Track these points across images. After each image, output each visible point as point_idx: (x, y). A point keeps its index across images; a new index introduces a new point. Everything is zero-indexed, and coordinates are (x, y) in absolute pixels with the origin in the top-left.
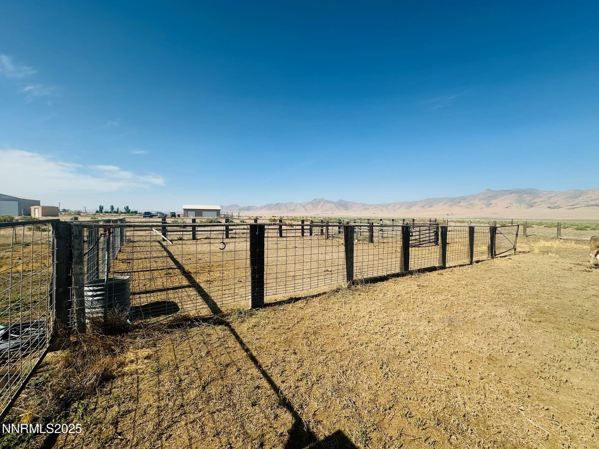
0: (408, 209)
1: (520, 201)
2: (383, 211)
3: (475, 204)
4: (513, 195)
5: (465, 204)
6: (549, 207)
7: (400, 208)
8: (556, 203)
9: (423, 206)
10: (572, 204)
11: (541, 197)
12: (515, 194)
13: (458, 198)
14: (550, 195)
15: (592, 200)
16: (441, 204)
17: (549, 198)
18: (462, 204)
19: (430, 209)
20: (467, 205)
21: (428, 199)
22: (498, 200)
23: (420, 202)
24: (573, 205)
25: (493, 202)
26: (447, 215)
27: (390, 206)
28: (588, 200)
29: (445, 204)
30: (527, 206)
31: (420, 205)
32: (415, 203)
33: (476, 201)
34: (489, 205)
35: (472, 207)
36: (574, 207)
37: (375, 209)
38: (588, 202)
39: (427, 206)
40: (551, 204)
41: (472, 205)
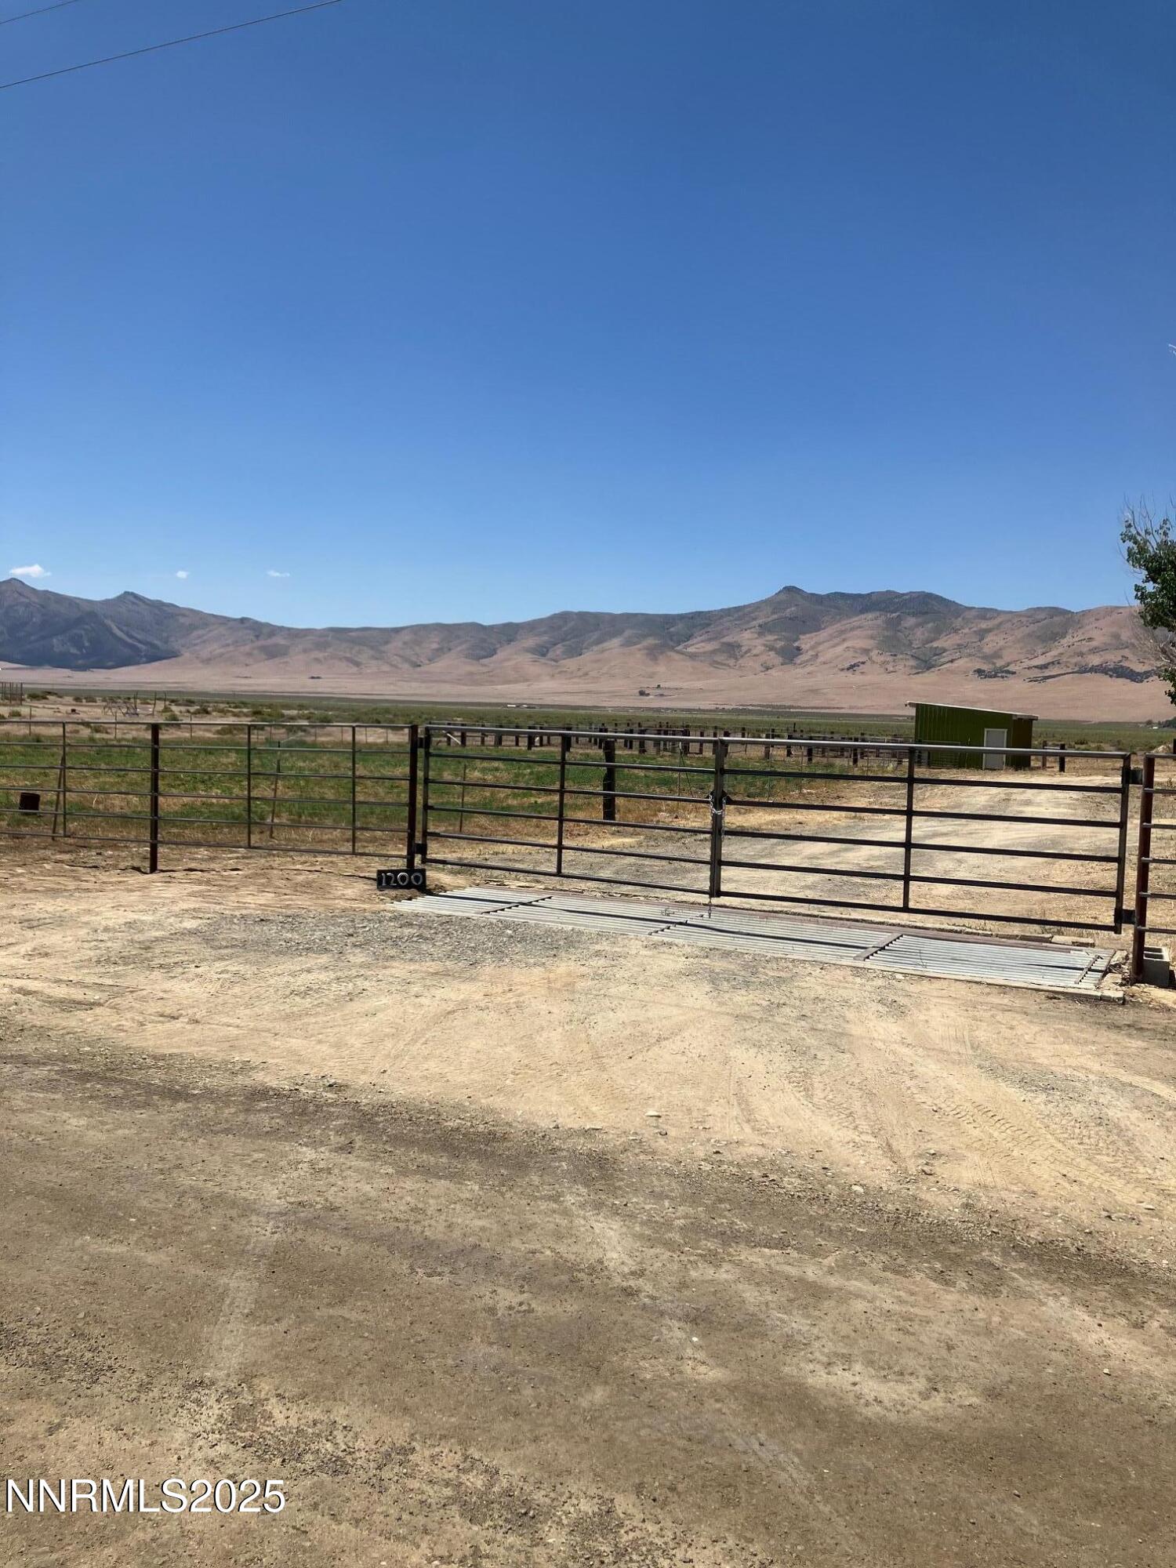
0: (479, 658)
1: (892, 643)
2: (357, 664)
3: (744, 649)
4: (870, 616)
5: (710, 647)
6: (979, 672)
7: (439, 652)
8: (997, 655)
9: (541, 651)
10: (1040, 661)
11: (956, 631)
12: (878, 613)
13: (682, 617)
14: (984, 625)
15: (1094, 651)
16: (615, 642)
17: (982, 634)
18: (697, 646)
19: (571, 664)
20: (714, 652)
21: (564, 617)
22: (823, 635)
23: (532, 627)
24: (1044, 667)
25: (806, 642)
26: (642, 693)
27: (397, 643)
28: (1085, 650)
29: (628, 643)
30: (913, 663)
31: (531, 642)
32: (509, 633)
33: (746, 638)
34: (790, 655)
35: (732, 662)
36: (1047, 673)
37: (320, 655)
38: (1081, 654)
39: (559, 650)
40: (986, 658)
41: (733, 650)
